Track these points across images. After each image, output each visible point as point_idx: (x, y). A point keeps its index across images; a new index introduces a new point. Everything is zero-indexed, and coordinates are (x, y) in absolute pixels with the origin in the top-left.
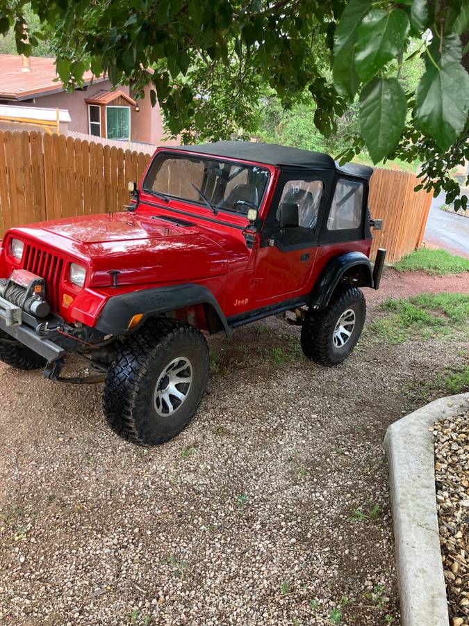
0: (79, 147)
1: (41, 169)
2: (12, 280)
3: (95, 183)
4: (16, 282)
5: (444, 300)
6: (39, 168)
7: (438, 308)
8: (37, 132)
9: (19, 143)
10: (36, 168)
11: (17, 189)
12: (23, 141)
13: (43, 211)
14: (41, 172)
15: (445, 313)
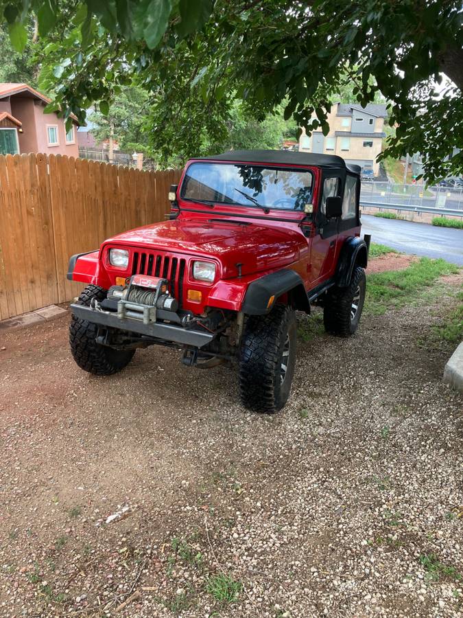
0: (80, 166)
1: (47, 189)
2: (134, 283)
3: (95, 200)
4: (140, 285)
5: (391, 277)
6: (45, 188)
7: (390, 284)
8: (43, 153)
9: (28, 164)
10: (43, 188)
11: (27, 211)
12: (31, 163)
13: (51, 231)
14: (48, 192)
15: (397, 286)
